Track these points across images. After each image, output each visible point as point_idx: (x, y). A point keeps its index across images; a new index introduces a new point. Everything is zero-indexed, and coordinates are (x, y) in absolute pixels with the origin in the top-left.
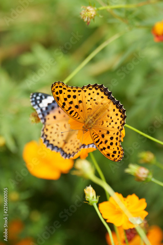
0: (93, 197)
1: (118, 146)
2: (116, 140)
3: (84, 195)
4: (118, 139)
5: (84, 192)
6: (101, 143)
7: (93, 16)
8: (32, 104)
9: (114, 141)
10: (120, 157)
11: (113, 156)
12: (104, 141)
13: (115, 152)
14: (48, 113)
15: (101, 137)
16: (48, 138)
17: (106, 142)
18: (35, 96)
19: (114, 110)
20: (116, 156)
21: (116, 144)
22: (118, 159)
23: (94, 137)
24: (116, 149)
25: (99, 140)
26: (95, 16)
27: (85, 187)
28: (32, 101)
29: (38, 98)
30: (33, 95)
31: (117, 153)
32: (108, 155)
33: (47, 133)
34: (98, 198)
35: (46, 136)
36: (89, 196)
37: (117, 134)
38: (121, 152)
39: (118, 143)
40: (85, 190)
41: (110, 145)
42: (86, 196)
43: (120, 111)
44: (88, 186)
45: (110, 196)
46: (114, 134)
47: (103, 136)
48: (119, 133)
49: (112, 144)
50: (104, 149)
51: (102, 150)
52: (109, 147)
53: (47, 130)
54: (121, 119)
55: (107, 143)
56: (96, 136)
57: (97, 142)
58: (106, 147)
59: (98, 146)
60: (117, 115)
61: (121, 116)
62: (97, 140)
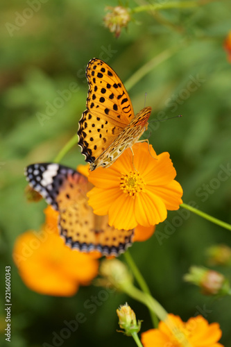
0: (132, 322)
1: (94, 85)
2: (96, 95)
3: (117, 319)
4: (92, 95)
5: (116, 314)
6: (119, 97)
7: (124, 22)
8: (31, 185)
9: (99, 95)
10: (93, 66)
11: (103, 70)
12: (115, 99)
13: (100, 76)
14: (58, 193)
15: (118, 107)
16: (70, 234)
17: (111, 97)
18: (30, 171)
19: (95, 148)
20: (99, 69)
21: (96, 89)
22: (96, 63)
23: (129, 109)
24: (98, 80)
25: (122, 103)
26: (128, 22)
27: (118, 307)
28: (31, 181)
29: (36, 172)
30: (27, 171)
31: (96, 74)
32: (110, 74)
33: (67, 226)
34: (140, 323)
35: (66, 231)
36: (125, 321)
37: (92, 105)
38: (90, 72)
39: (93, 89)
40: (118, 310)
41: (107, 89)
42: (120, 320)
43: (87, 144)
44: (123, 304)
45: (159, 320)
46: (98, 106)
47: (115, 107)
48: (89, 107)
49: (103, 91)
50: (116, 86)
51: (119, 85)
52: (109, 86)
53: (64, 221)
54: (86, 131)
55: (110, 94)
56: (126, 110)
57: (125, 100)
58: (112, 88)
59: (124, 93)
60: (92, 139)
61: (85, 135)
62: (126, 104)
